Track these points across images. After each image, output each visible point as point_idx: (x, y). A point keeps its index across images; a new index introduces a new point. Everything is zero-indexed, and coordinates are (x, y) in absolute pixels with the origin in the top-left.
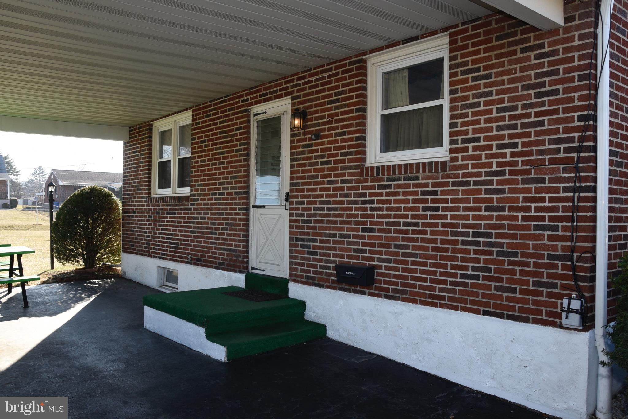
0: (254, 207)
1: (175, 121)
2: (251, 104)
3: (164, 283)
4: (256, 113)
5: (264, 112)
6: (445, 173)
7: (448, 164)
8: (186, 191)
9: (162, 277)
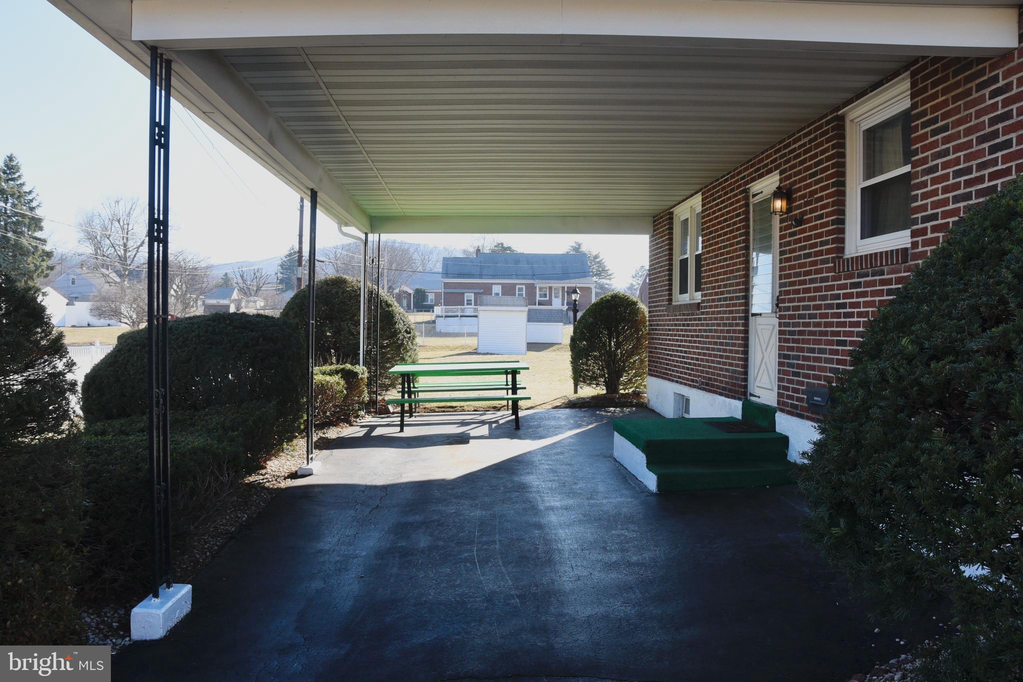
0: (754, 315)
1: (691, 207)
2: (747, 183)
3: (682, 414)
4: (755, 193)
5: (760, 191)
6: (907, 264)
7: (910, 252)
8: (698, 297)
9: (681, 407)
